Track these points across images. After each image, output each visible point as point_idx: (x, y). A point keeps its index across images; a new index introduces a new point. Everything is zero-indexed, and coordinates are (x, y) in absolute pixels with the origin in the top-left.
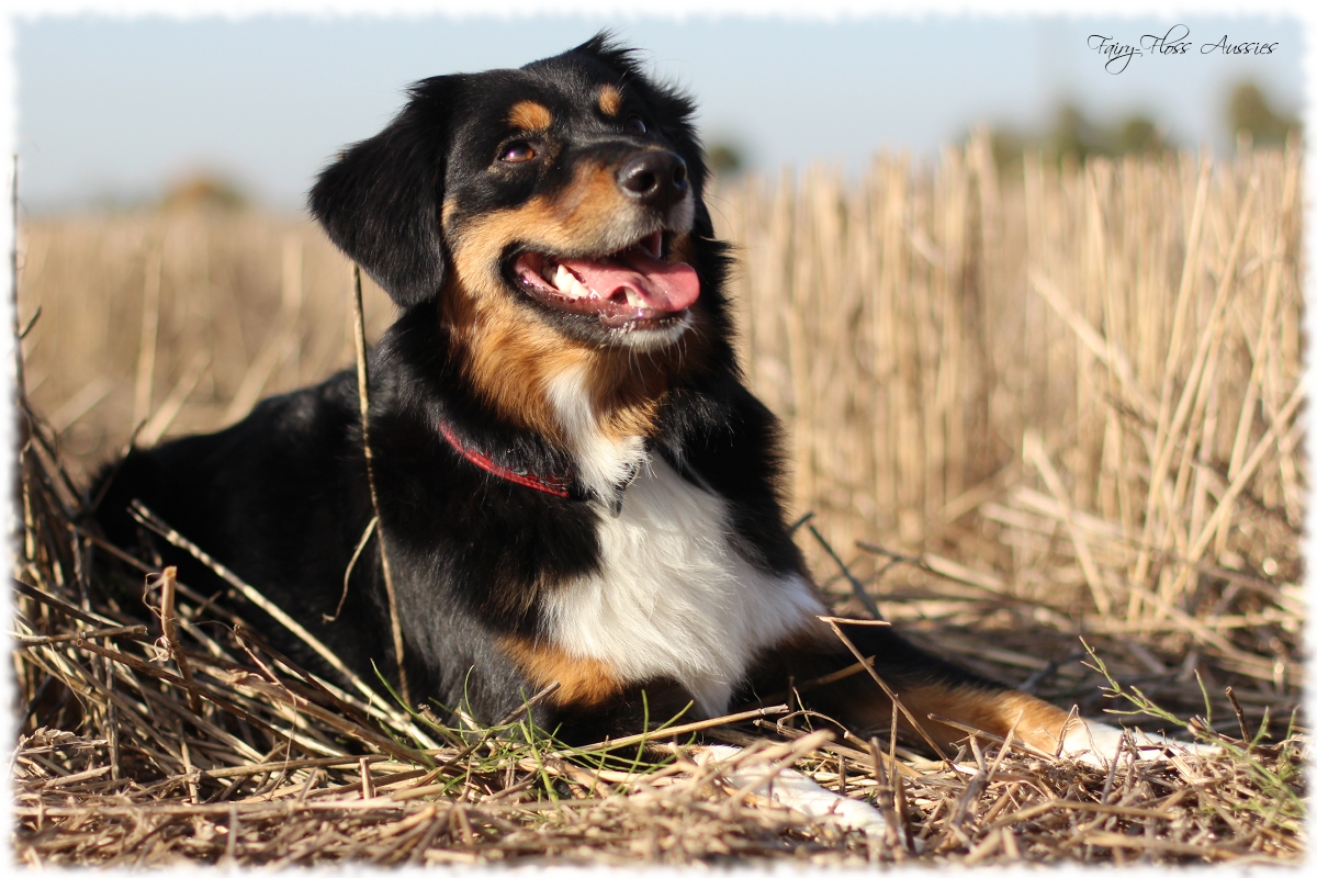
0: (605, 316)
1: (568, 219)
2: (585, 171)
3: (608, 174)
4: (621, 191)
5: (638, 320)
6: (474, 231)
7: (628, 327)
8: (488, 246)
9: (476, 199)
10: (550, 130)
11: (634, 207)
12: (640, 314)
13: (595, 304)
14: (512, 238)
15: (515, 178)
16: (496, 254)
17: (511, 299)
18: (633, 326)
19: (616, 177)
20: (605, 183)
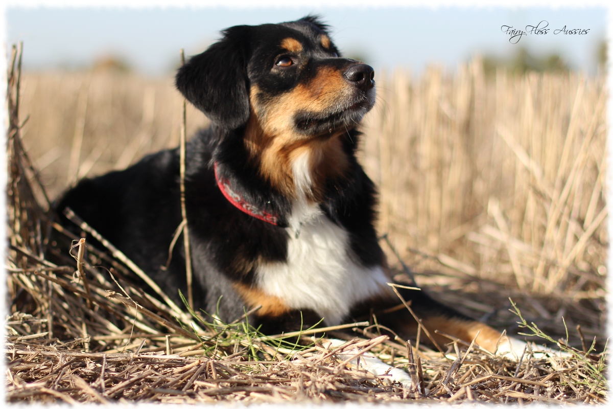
3: (338, 73)
10: (302, 52)
11: (353, 87)
20: (337, 77)
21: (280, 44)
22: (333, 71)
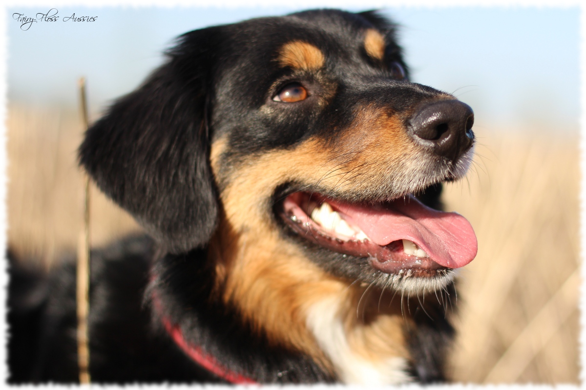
0: (375, 260)
1: (349, 163)
2: (367, 115)
3: (397, 121)
4: (412, 140)
5: (414, 268)
6: (246, 170)
7: (402, 275)
8: (260, 184)
9: (248, 139)
10: (323, 69)
11: (426, 155)
12: (418, 262)
13: (365, 247)
14: (285, 178)
15: (288, 119)
16: (269, 192)
17: (276, 233)
18: (409, 274)
19: (407, 124)
20: (393, 129)
21: (277, 55)
22: (385, 117)
